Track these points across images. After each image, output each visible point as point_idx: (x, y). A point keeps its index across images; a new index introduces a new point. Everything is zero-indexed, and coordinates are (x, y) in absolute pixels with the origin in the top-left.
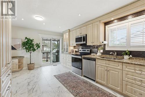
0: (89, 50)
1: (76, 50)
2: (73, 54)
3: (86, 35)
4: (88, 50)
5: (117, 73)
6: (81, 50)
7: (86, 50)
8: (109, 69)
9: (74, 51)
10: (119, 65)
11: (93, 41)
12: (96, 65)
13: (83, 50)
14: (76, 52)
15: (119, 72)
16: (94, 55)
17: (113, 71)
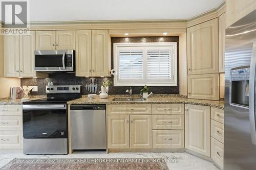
0: (79, 87)
1: (30, 88)
2: (23, 100)
3: (74, 52)
4: (75, 87)
5: (145, 121)
6: (52, 89)
7: (71, 87)
8: (132, 117)
9: (26, 93)
10: (147, 109)
11: (93, 69)
12: (108, 117)
13: (59, 89)
14: (32, 93)
15: (147, 119)
16: (93, 98)
17: (139, 119)
